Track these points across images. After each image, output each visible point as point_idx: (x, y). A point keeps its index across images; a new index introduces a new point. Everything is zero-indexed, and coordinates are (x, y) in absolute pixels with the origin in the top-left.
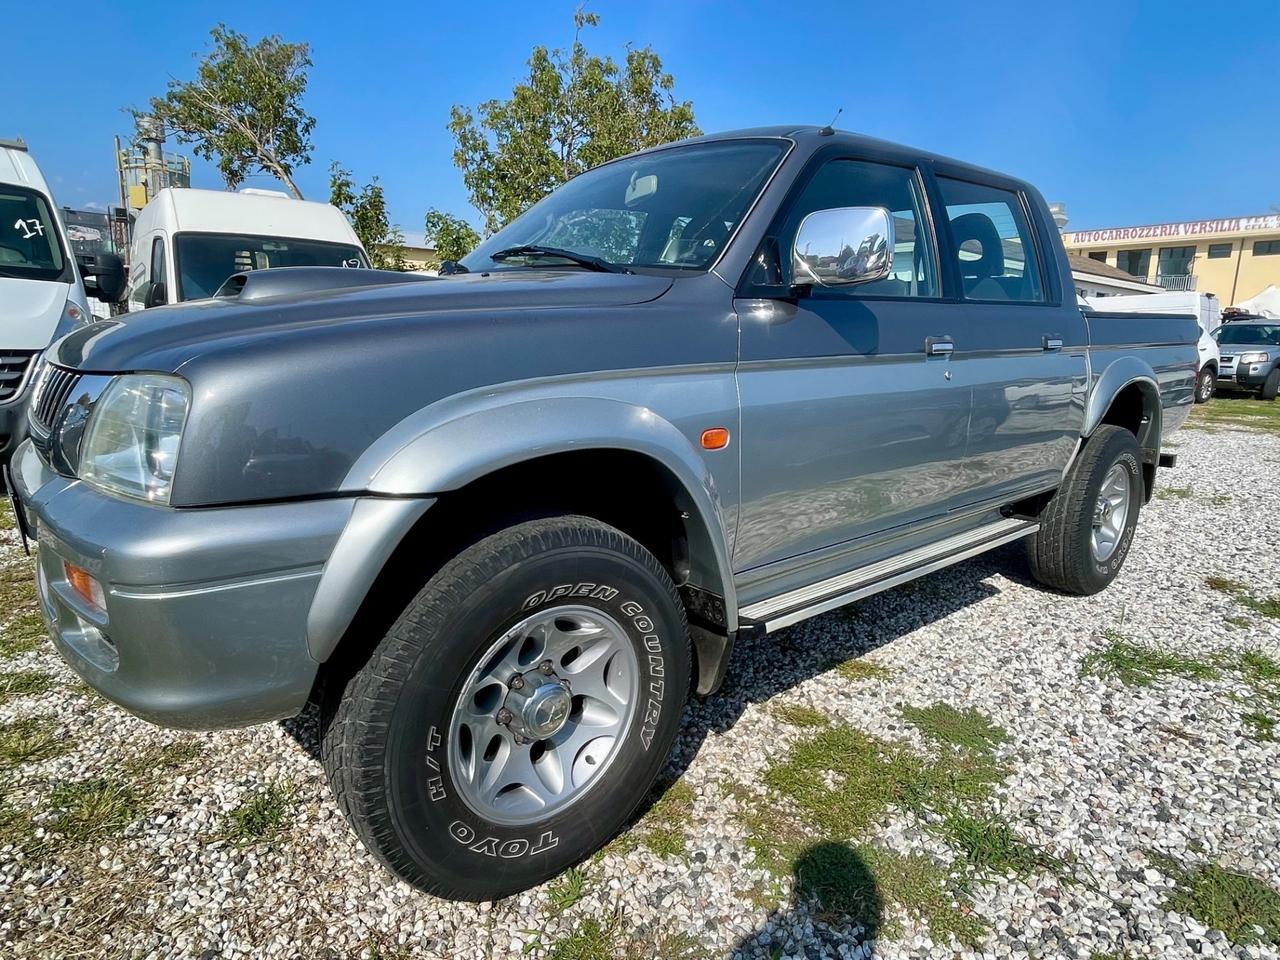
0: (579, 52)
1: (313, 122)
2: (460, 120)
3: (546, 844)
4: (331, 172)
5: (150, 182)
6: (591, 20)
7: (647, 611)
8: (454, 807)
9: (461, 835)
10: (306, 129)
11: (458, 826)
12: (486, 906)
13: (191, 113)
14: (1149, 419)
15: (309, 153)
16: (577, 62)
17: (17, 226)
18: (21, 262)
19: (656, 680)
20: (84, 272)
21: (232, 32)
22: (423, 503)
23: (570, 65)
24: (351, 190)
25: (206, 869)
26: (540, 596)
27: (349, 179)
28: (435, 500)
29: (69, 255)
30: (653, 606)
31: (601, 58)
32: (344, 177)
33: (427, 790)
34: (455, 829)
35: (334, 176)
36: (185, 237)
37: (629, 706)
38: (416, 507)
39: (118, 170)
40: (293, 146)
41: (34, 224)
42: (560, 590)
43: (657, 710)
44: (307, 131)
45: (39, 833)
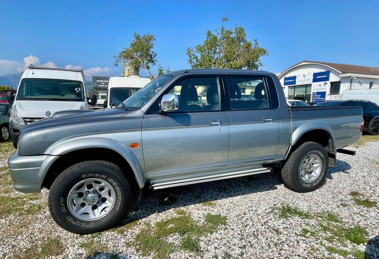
0: (223, 29)
1: (156, 54)
2: (189, 52)
3: (90, 225)
4: (158, 67)
5: (130, 69)
6: (226, 19)
7: (114, 181)
8: (69, 214)
9: (70, 219)
10: (155, 56)
11: (69, 218)
12: (78, 235)
13: (127, 55)
14: (330, 140)
15: (156, 62)
16: (222, 31)
17: (75, 90)
18: (76, 97)
19: (119, 196)
20: (88, 99)
21: (138, 34)
22: (57, 157)
23: (220, 33)
24: (163, 72)
25: (42, 222)
26: (86, 176)
27: (162, 69)
28: (60, 156)
29: (85, 96)
30: (116, 180)
31: (229, 30)
32: (161, 69)
33: (61, 210)
34: (68, 218)
35: (159, 68)
36: (113, 89)
37: (114, 201)
38: (56, 157)
39: (123, 67)
40: (151, 61)
41: (79, 89)
42: (91, 175)
43: (120, 202)
44: (155, 57)
45: (23, 211)
